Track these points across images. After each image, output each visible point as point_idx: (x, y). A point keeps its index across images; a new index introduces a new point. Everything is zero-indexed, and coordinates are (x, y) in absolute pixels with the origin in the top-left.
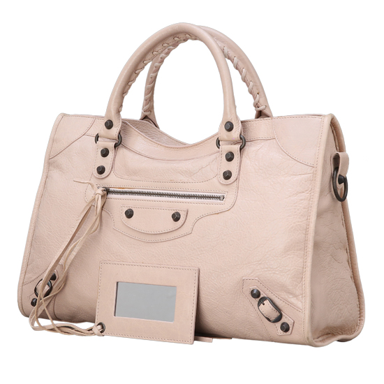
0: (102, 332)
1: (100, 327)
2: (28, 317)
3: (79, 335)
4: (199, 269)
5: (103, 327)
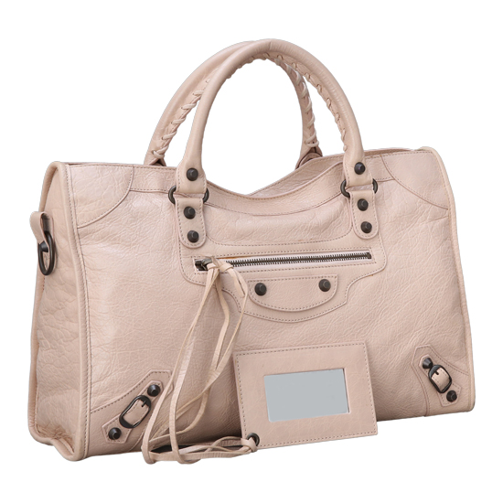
1: (251, 440)
4: (367, 344)
5: (255, 438)
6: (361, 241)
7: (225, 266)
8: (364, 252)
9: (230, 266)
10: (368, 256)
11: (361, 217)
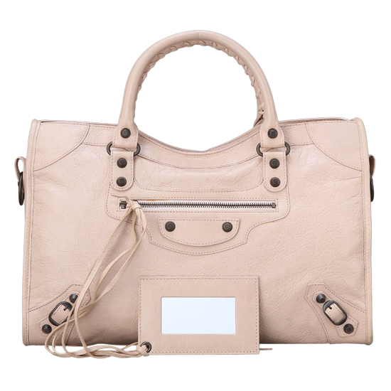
0: (148, 352)
1: (144, 347)
2: (44, 344)
3: (124, 357)
4: (259, 279)
5: (148, 346)
6: (268, 193)
7: (136, 205)
8: (270, 203)
9: (139, 206)
10: (273, 206)
11: (272, 173)
